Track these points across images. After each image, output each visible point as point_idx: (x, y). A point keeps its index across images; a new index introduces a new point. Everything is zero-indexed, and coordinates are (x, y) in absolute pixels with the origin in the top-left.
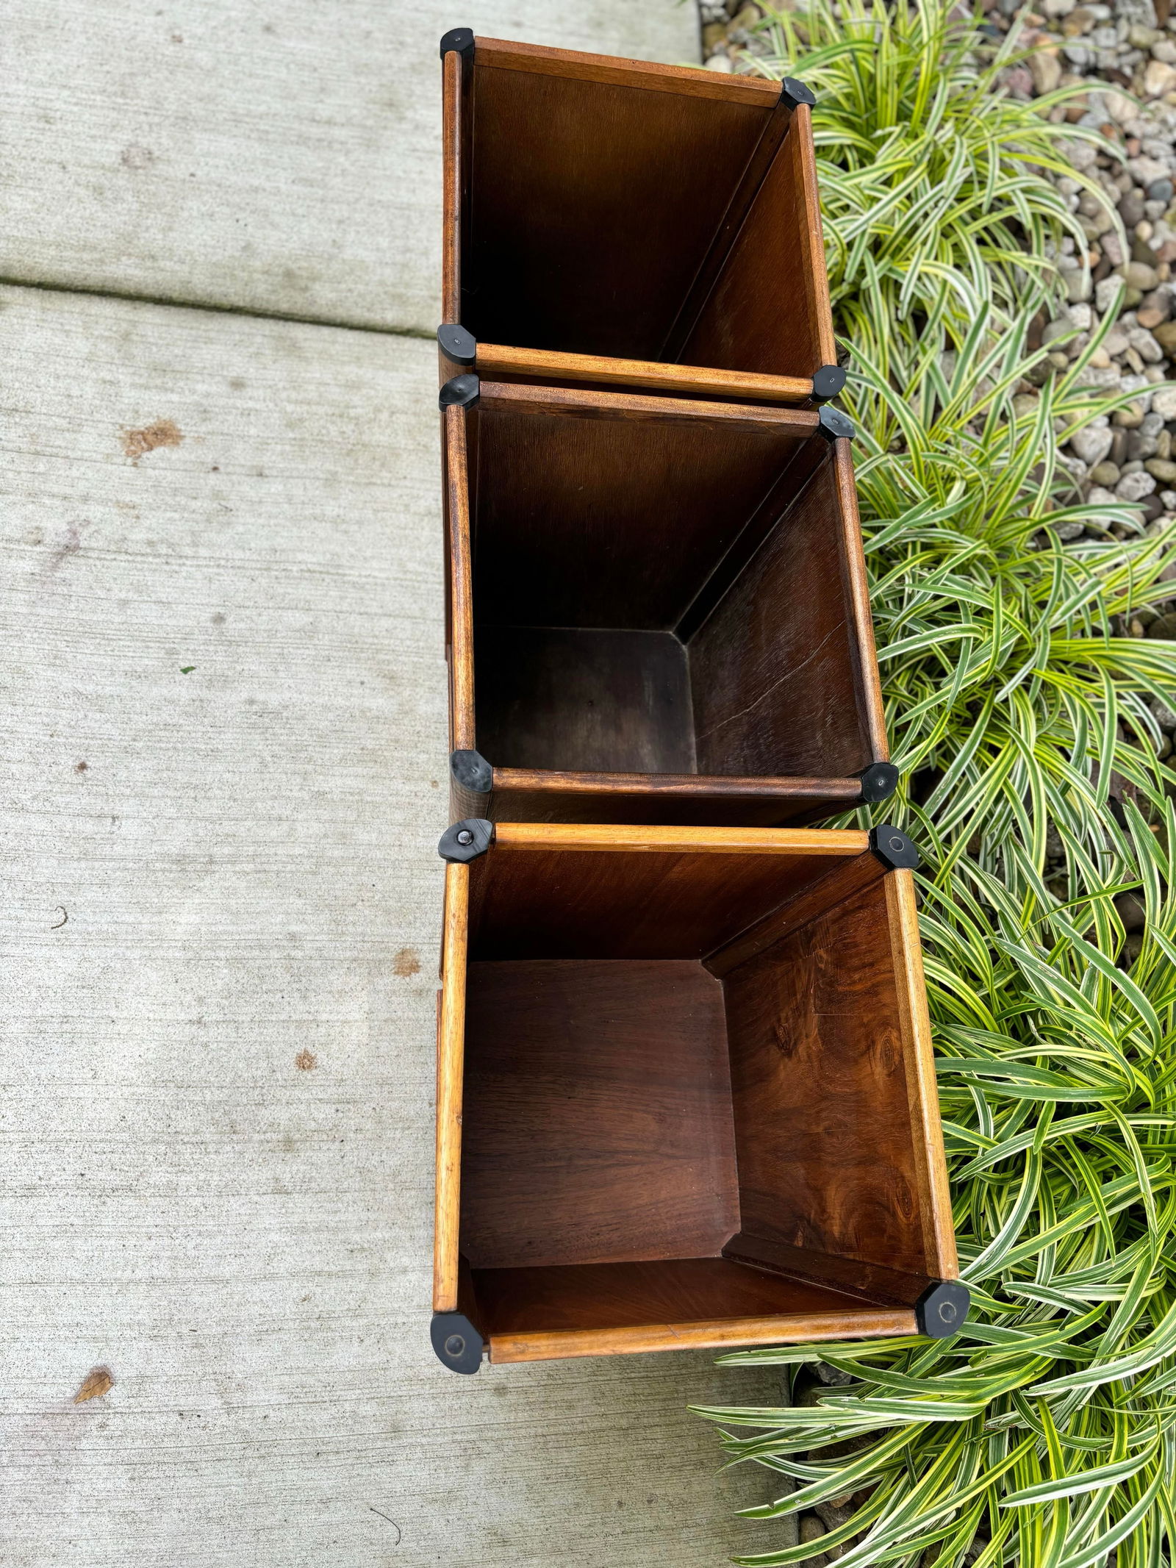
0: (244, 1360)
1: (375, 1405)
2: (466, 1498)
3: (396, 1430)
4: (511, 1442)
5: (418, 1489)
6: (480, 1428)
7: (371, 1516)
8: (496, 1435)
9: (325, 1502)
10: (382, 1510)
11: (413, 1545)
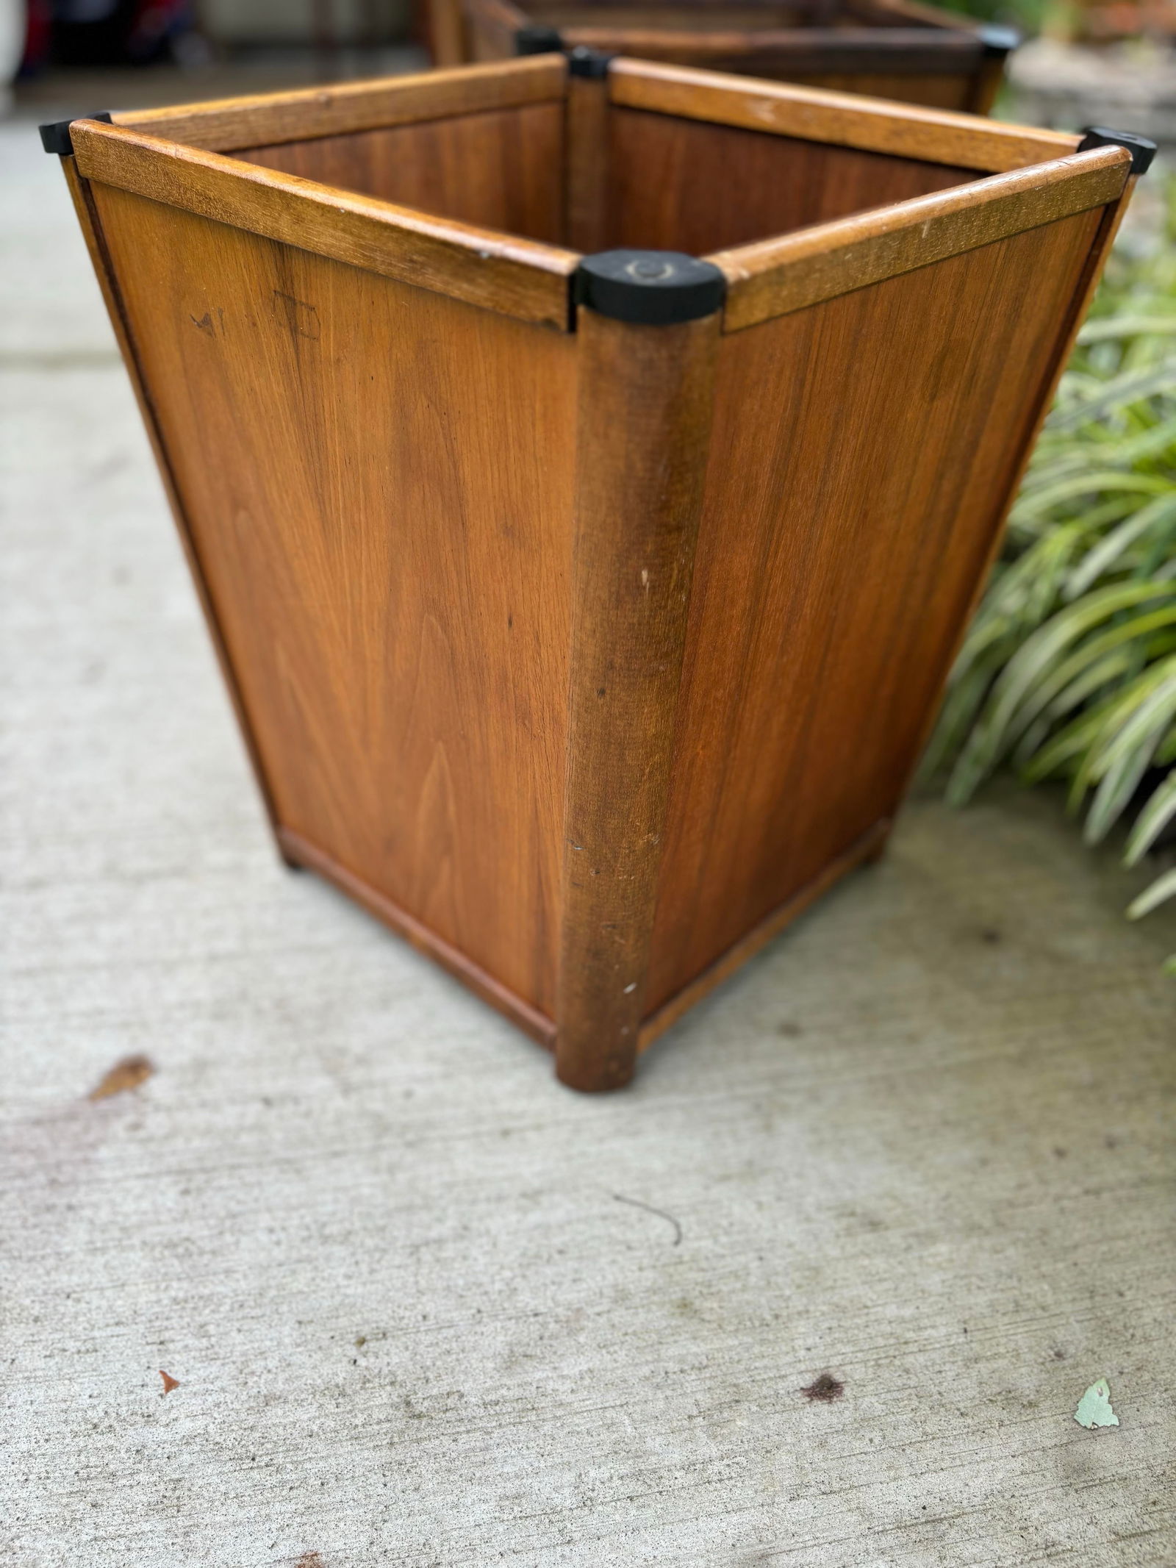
7: (616, 1208)
10: (637, 1198)
11: (707, 1244)
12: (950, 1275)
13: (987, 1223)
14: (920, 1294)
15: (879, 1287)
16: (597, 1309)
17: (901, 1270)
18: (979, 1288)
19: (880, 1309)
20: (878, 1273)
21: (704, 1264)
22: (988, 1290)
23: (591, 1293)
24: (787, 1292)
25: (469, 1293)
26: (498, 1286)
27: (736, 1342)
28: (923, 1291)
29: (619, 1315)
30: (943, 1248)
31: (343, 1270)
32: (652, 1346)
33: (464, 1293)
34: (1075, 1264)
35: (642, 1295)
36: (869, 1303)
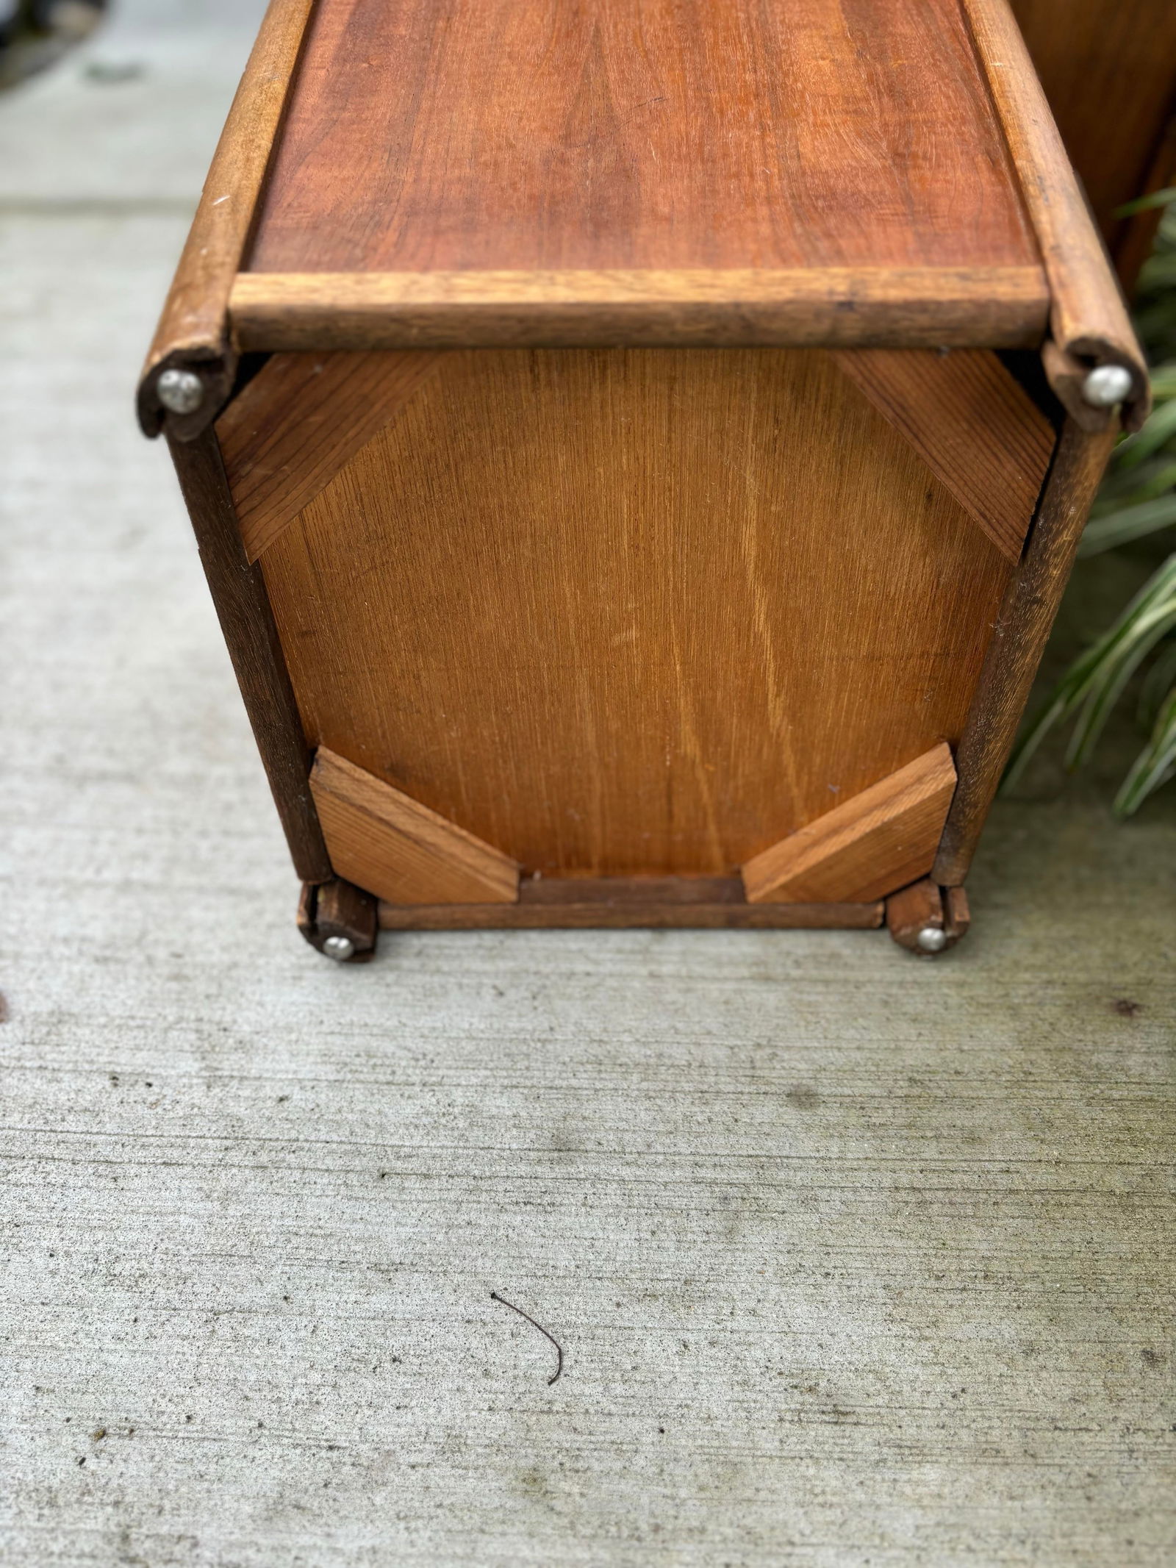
0: (261, 1004)
1: (519, 1101)
2: (729, 1298)
3: (563, 1148)
4: (836, 1195)
5: (609, 1267)
6: (760, 1163)
7: (491, 1310)
8: (798, 1178)
9: (387, 1270)
10: (521, 1301)
11: (593, 1390)
12: (931, 1518)
13: (1011, 1447)
14: (877, 1541)
15: (820, 1516)
16: (414, 1459)
17: (860, 1496)
18: (970, 1549)
19: (810, 1550)
20: (823, 1492)
21: (579, 1422)
22: (982, 1556)
23: (414, 1432)
24: (683, 1493)
25: (257, 1396)
26: (297, 1394)
27: (587, 1556)
28: (882, 1537)
29: (441, 1475)
30: (931, 1474)
31: (114, 1327)
32: (469, 1532)
33: (250, 1395)
34: (1130, 1543)
35: (480, 1450)
36: (797, 1539)
